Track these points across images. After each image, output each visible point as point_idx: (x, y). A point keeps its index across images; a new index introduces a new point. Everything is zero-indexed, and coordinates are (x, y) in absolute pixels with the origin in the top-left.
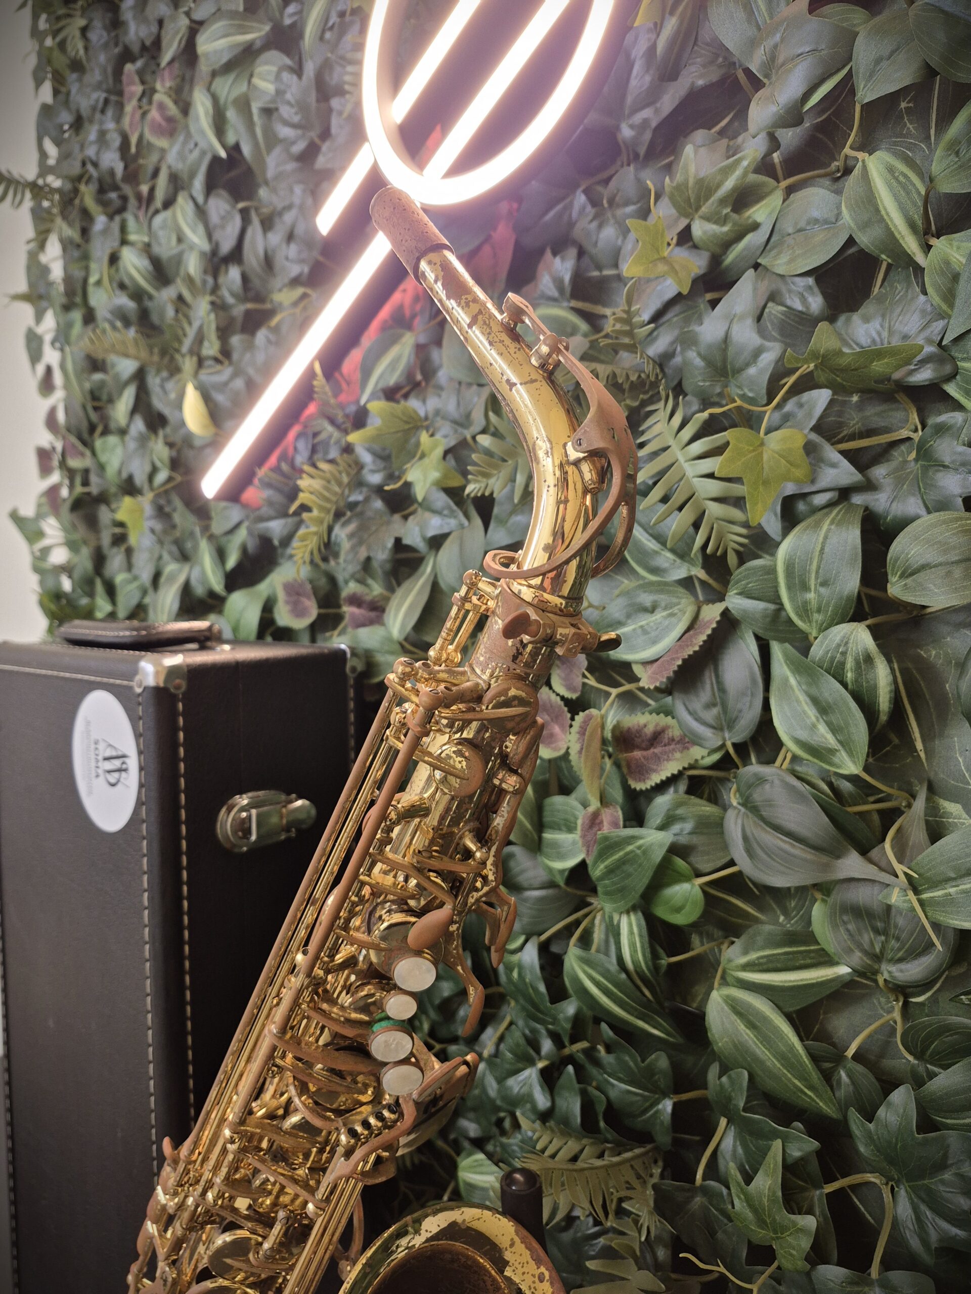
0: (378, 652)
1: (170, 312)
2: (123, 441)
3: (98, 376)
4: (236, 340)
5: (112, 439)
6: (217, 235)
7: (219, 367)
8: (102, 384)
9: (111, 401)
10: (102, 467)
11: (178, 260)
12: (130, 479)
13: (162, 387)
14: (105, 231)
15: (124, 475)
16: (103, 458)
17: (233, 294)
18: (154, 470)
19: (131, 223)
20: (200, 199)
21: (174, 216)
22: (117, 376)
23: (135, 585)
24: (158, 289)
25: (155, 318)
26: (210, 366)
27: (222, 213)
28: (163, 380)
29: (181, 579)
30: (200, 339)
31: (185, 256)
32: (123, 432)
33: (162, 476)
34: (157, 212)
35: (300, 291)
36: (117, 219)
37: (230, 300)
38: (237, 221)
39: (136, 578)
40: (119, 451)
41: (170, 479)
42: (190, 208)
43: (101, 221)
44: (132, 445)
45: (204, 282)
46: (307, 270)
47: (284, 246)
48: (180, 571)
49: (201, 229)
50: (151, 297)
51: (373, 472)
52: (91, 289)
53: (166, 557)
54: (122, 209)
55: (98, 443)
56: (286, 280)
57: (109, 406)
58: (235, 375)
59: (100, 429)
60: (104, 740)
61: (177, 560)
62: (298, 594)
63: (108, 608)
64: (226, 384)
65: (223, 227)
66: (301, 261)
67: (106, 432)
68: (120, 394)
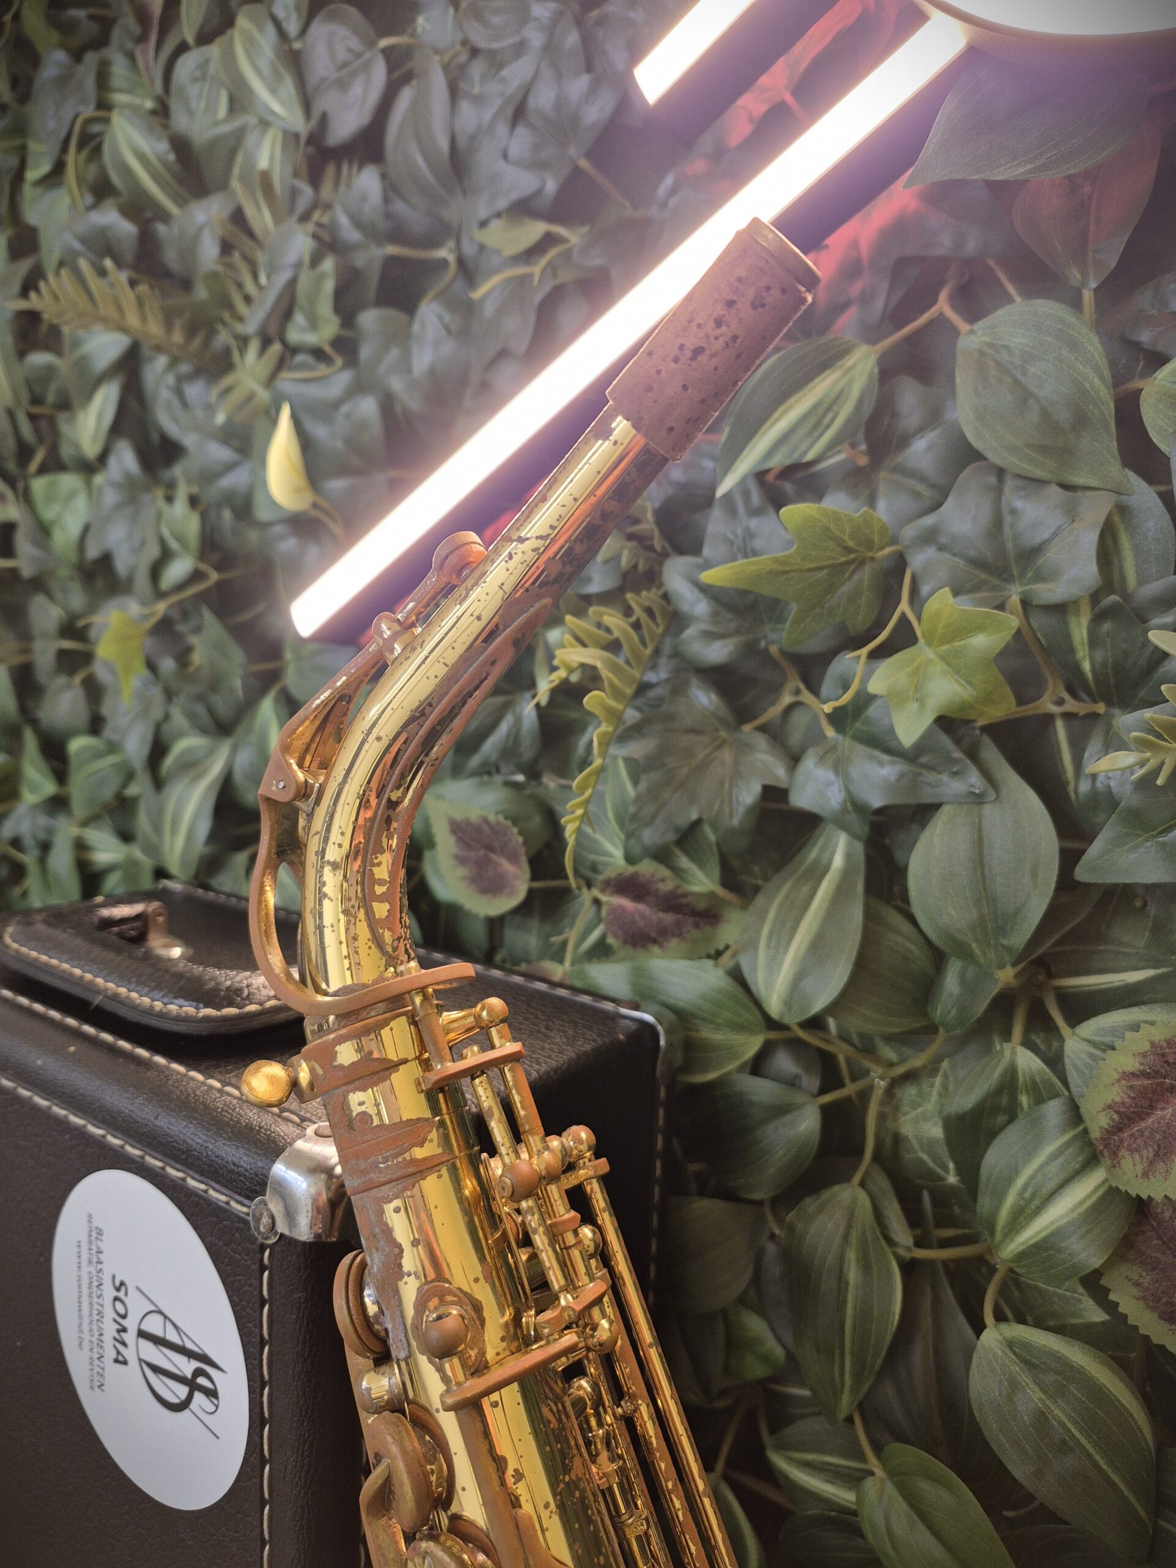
0: (705, 1020)
1: (209, 251)
2: (88, 484)
3: (39, 359)
4: (369, 319)
5: (68, 481)
6: (325, 102)
7: (322, 369)
8: (50, 372)
9: (65, 405)
10: (44, 531)
11: (233, 144)
12: (106, 561)
13: (179, 392)
14: (63, 81)
15: (93, 552)
16: (48, 514)
17: (357, 223)
18: (166, 555)
19: (119, 69)
20: (292, 27)
21: (229, 55)
22: (82, 365)
23: (111, 760)
24: (181, 202)
25: (171, 257)
26: (301, 367)
27: (342, 55)
28: (180, 379)
29: (216, 769)
30: (286, 310)
31: (251, 139)
32: (89, 468)
33: (178, 570)
34: (182, 48)
35: (536, 229)
36: (91, 58)
37: (352, 235)
38: (379, 73)
39: (113, 748)
40: (81, 503)
41: (196, 576)
42: (267, 40)
43: (55, 60)
44: (111, 498)
45: (294, 193)
46: (551, 186)
47: (502, 129)
48: (211, 752)
49: (289, 86)
50: (165, 217)
51: (709, 636)
52: (28, 191)
53: (179, 719)
54: (101, 41)
55: (39, 485)
56: (502, 204)
57: (62, 417)
58: (358, 388)
59: (39, 456)
60: (138, 1289)
61: (204, 731)
62: (489, 848)
63: (50, 788)
64: (336, 405)
65: (342, 85)
66: (537, 165)
67: (54, 465)
68: (89, 397)
